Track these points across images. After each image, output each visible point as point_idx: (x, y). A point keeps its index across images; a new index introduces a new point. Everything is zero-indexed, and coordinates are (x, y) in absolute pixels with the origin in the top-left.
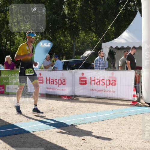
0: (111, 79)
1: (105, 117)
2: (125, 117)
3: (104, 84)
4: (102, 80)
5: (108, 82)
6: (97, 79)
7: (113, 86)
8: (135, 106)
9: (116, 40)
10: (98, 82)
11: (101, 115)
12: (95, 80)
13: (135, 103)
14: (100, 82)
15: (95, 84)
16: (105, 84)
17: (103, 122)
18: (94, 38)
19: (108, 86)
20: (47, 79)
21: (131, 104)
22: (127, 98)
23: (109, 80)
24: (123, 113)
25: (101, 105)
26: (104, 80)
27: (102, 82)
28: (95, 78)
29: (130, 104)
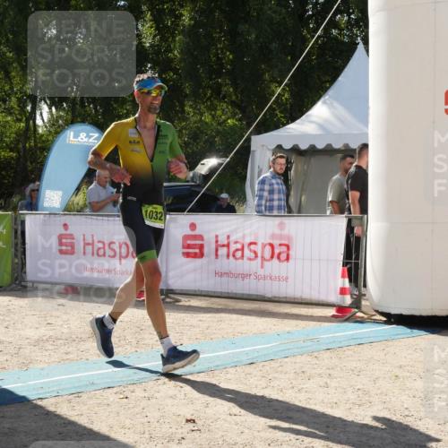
0: (276, 243)
1: (256, 354)
2: (316, 354)
3: (256, 256)
4: (251, 244)
5: (268, 249)
6: (236, 242)
7: (283, 261)
8: (347, 320)
9: (292, 126)
10: (237, 250)
11: (243, 347)
12: (228, 246)
13: (343, 314)
14: (242, 249)
15: (228, 256)
16: (259, 255)
17: (249, 369)
18: (229, 121)
20: (86, 242)
21: (333, 316)
22: (323, 298)
23: (272, 246)
24: (309, 343)
25: (244, 318)
26: (255, 243)
27: (250, 250)
29: (331, 314)
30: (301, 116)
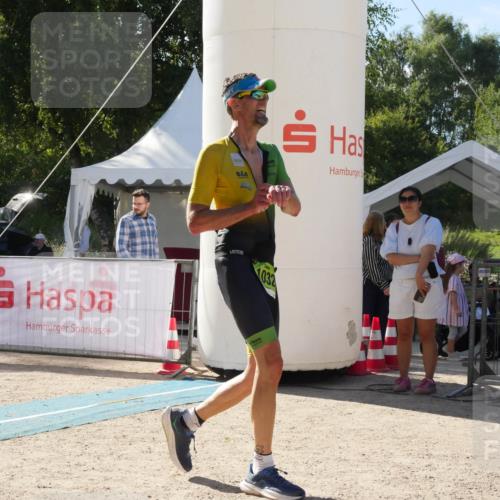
0: (96, 291)
1: (72, 418)
2: (139, 416)
3: (74, 306)
4: (68, 292)
5: (88, 298)
6: (52, 290)
7: (104, 312)
8: (174, 377)
9: (118, 158)
10: (53, 298)
11: (57, 410)
12: (41, 293)
13: (171, 370)
15: (42, 305)
16: (78, 304)
17: (62, 434)
18: (48, 151)
19: (85, 313)
21: (160, 373)
22: (149, 352)
24: (133, 404)
25: (59, 377)
27: (68, 299)
28: (42, 283)
29: (158, 371)
30: (128, 148)
